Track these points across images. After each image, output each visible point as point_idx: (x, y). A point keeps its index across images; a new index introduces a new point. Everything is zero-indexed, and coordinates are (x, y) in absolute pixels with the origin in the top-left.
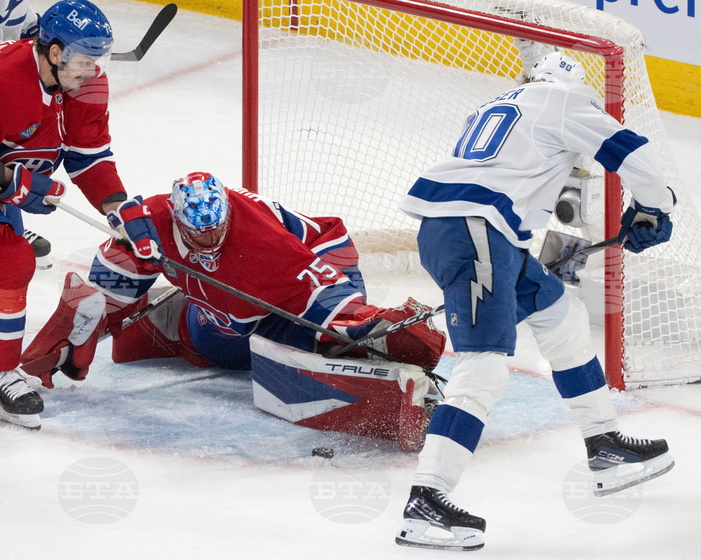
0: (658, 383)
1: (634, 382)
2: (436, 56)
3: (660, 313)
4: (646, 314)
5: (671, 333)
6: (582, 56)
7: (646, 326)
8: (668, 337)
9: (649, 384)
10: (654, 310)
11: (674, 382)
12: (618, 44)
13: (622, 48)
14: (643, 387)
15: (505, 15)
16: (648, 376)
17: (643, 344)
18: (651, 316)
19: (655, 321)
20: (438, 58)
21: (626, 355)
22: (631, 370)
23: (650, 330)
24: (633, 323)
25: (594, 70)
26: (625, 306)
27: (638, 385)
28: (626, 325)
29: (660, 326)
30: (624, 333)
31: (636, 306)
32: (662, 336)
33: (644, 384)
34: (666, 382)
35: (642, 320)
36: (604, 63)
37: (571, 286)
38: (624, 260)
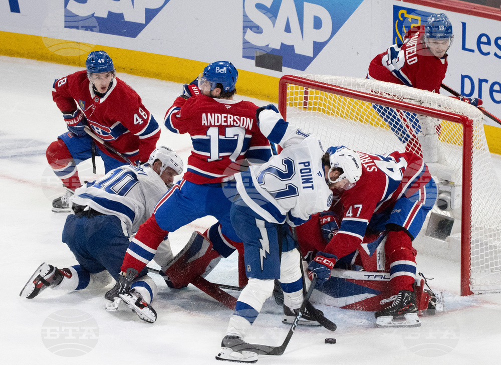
0: (487, 292)
1: (475, 291)
2: (377, 123)
3: (489, 256)
4: (482, 256)
5: (495, 267)
6: (452, 124)
7: (482, 262)
8: (493, 268)
9: (483, 292)
10: (487, 254)
11: (496, 291)
12: (470, 118)
13: (472, 120)
14: (480, 294)
15: (413, 102)
16: (482, 288)
17: (481, 272)
18: (485, 258)
19: (487, 260)
20: (378, 124)
21: (471, 277)
22: (474, 285)
23: (484, 265)
24: (475, 261)
25: (456, 133)
26: (471, 252)
27: (477, 292)
28: (472, 262)
29: (489, 263)
30: (471, 266)
31: (477, 252)
32: (490, 268)
33: (480, 292)
34: (492, 291)
35: (480, 260)
36: (462, 128)
37: (444, 241)
38: (472, 229)
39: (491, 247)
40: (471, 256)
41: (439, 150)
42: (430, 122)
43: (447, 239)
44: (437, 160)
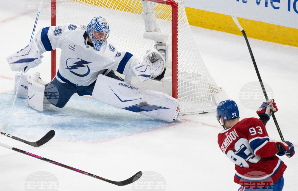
0: (189, 114)
1: (182, 113)
3: (190, 90)
4: (185, 91)
5: (193, 97)
7: (186, 95)
8: (192, 98)
9: (186, 114)
10: (188, 89)
11: (195, 113)
12: (176, 2)
13: (177, 3)
14: (184, 115)
16: (186, 111)
17: (185, 101)
18: (187, 92)
19: (188, 93)
22: (180, 109)
23: (187, 96)
24: (181, 94)
25: (167, 11)
26: (178, 88)
27: (183, 114)
28: (179, 95)
29: (190, 95)
30: (178, 97)
31: (182, 88)
32: (191, 98)
33: (185, 114)
34: (192, 113)
35: (184, 93)
36: (171, 7)
37: (159, 82)
38: (178, 73)
39: (191, 85)
40: (178, 90)
41: (155, 23)
42: (149, 5)
43: (161, 80)
44: (154, 30)
